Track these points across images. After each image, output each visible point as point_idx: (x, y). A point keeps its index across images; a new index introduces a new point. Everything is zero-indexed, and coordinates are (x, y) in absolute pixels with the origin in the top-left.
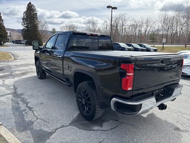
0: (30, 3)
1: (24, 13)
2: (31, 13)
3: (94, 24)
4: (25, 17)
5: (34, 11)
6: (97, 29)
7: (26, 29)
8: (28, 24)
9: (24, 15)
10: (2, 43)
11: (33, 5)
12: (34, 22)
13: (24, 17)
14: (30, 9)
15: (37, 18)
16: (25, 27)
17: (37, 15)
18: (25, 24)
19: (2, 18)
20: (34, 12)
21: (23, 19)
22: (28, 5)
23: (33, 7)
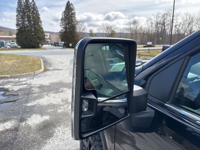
0: (69, 2)
1: (63, 13)
2: (69, 13)
3: (135, 22)
4: (64, 17)
5: (73, 10)
6: (138, 28)
7: (64, 30)
8: (66, 24)
9: (62, 15)
10: (40, 45)
11: (71, 4)
12: (72, 23)
13: (62, 17)
14: (69, 8)
15: (75, 18)
16: (63, 28)
17: (75, 15)
18: (63, 25)
20: (73, 12)
21: (61, 20)
22: (67, 4)
23: (71, 6)
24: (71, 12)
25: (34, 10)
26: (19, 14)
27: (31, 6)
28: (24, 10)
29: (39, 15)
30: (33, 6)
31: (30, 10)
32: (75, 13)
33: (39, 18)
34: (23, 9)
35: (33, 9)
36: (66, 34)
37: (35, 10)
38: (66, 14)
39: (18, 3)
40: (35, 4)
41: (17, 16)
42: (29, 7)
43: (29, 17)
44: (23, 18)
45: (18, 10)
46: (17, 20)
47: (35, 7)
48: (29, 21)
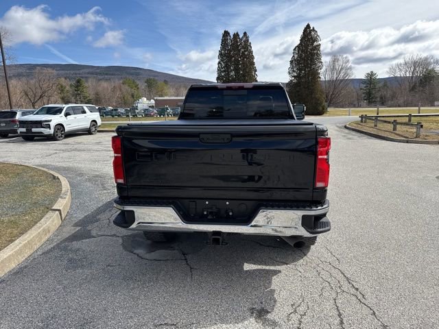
0: (308, 26)
1: (294, 50)
2: (307, 48)
4: (296, 56)
5: (315, 40)
7: (295, 81)
8: (300, 70)
9: (294, 53)
11: (314, 30)
12: (311, 65)
13: (293, 56)
14: (309, 37)
15: (318, 55)
16: (294, 76)
17: (319, 50)
18: (294, 71)
19: (255, 66)
20: (315, 44)
21: (291, 62)
22: (305, 30)
23: (313, 33)
24: (312, 44)
25: (245, 51)
26: (222, 61)
27: (241, 44)
28: (230, 53)
29: (253, 58)
30: (245, 44)
31: (239, 50)
32: (320, 45)
33: (253, 64)
34: (228, 50)
35: (244, 48)
36: (298, 89)
37: (247, 50)
38: (302, 51)
39: (222, 41)
40: (248, 41)
41: (219, 63)
42: (238, 46)
43: (237, 63)
44: (227, 66)
45: (221, 54)
46: (219, 70)
47: (247, 46)
48: (237, 70)
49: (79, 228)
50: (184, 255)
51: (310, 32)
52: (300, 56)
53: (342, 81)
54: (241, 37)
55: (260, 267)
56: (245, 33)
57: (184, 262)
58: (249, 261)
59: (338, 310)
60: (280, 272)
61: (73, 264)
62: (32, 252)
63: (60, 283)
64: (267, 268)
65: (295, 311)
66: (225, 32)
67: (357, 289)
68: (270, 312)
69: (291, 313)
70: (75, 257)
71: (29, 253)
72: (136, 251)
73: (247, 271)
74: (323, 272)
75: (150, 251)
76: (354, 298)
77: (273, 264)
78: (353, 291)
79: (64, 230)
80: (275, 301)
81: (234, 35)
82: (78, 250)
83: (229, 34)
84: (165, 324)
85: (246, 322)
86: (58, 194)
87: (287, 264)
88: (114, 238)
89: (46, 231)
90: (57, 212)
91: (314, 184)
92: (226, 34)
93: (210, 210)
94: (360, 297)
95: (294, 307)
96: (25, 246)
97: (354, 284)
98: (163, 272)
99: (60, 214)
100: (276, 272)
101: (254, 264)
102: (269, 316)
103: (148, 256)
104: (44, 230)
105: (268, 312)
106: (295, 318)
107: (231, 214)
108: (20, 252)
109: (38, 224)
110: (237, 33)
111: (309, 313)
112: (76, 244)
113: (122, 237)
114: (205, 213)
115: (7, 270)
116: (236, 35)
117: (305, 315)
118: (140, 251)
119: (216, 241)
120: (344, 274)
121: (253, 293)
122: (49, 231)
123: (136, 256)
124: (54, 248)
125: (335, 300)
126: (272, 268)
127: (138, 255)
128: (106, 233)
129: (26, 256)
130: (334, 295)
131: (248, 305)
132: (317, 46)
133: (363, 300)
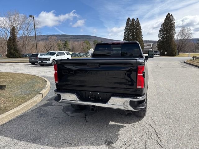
0: (169, 14)
1: (162, 25)
2: (168, 24)
5: (172, 20)
7: (162, 40)
8: (164, 35)
9: (161, 27)
11: (171, 15)
12: (170, 32)
14: (168, 19)
15: (174, 28)
16: (161, 38)
17: (174, 25)
18: (161, 35)
20: (172, 22)
21: (160, 31)
22: (167, 16)
23: (171, 17)
24: (171, 22)
25: (137, 27)
26: (126, 31)
27: (135, 23)
28: (130, 28)
29: (141, 29)
30: (137, 24)
31: (135, 27)
32: (174, 23)
33: (141, 32)
36: (163, 44)
38: (165, 26)
40: (139, 22)
41: (125, 32)
42: (134, 25)
43: (133, 32)
44: (128, 34)
45: (126, 28)
46: (125, 35)
47: (138, 24)
48: (133, 35)
49: (48, 102)
50: (86, 115)
51: (170, 17)
52: (164, 28)
53: (186, 40)
54: (135, 20)
55: (117, 124)
56: (137, 19)
57: (85, 119)
58: (112, 121)
59: (146, 146)
60: (125, 126)
61: (41, 115)
62: (28, 109)
63: (33, 122)
64: (120, 124)
65: (125, 144)
66: (128, 18)
67: (159, 138)
68: (114, 143)
69: (123, 145)
70: (43, 113)
71: (26, 110)
72: (67, 113)
73: (110, 125)
74: (145, 129)
75: (73, 113)
76: (156, 141)
77: (123, 123)
78: (157, 138)
79: (43, 102)
80: (118, 139)
81: (132, 20)
82: (45, 110)
83: (130, 19)
84: (67, 143)
85: (101, 146)
86: (44, 88)
87: (130, 123)
88: (61, 107)
89: (35, 102)
90: (41, 95)
91: (136, 87)
92: (129, 19)
93: (91, 96)
94: (159, 141)
95: (125, 142)
96: (25, 107)
97: (159, 135)
98: (74, 122)
99: (42, 95)
100: (123, 127)
101: (115, 122)
102: (112, 145)
103: (71, 115)
104: (34, 101)
105: (113, 143)
106: (124, 147)
107: (100, 98)
108: (22, 109)
109: (32, 99)
110: (134, 19)
111: (132, 146)
112: (45, 108)
113: (64, 106)
114: (90, 97)
115: (16, 116)
116: (133, 20)
117: (129, 146)
118: (68, 113)
119: (92, 110)
120: (155, 130)
121: (109, 135)
122: (36, 102)
123: (66, 114)
124: (36, 109)
125: (146, 141)
126: (122, 125)
127: (67, 114)
128: (58, 104)
129: (25, 111)
130: (146, 139)
131: (105, 139)
132: (173, 23)
133: (160, 143)
